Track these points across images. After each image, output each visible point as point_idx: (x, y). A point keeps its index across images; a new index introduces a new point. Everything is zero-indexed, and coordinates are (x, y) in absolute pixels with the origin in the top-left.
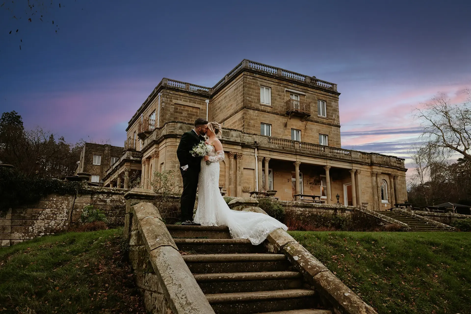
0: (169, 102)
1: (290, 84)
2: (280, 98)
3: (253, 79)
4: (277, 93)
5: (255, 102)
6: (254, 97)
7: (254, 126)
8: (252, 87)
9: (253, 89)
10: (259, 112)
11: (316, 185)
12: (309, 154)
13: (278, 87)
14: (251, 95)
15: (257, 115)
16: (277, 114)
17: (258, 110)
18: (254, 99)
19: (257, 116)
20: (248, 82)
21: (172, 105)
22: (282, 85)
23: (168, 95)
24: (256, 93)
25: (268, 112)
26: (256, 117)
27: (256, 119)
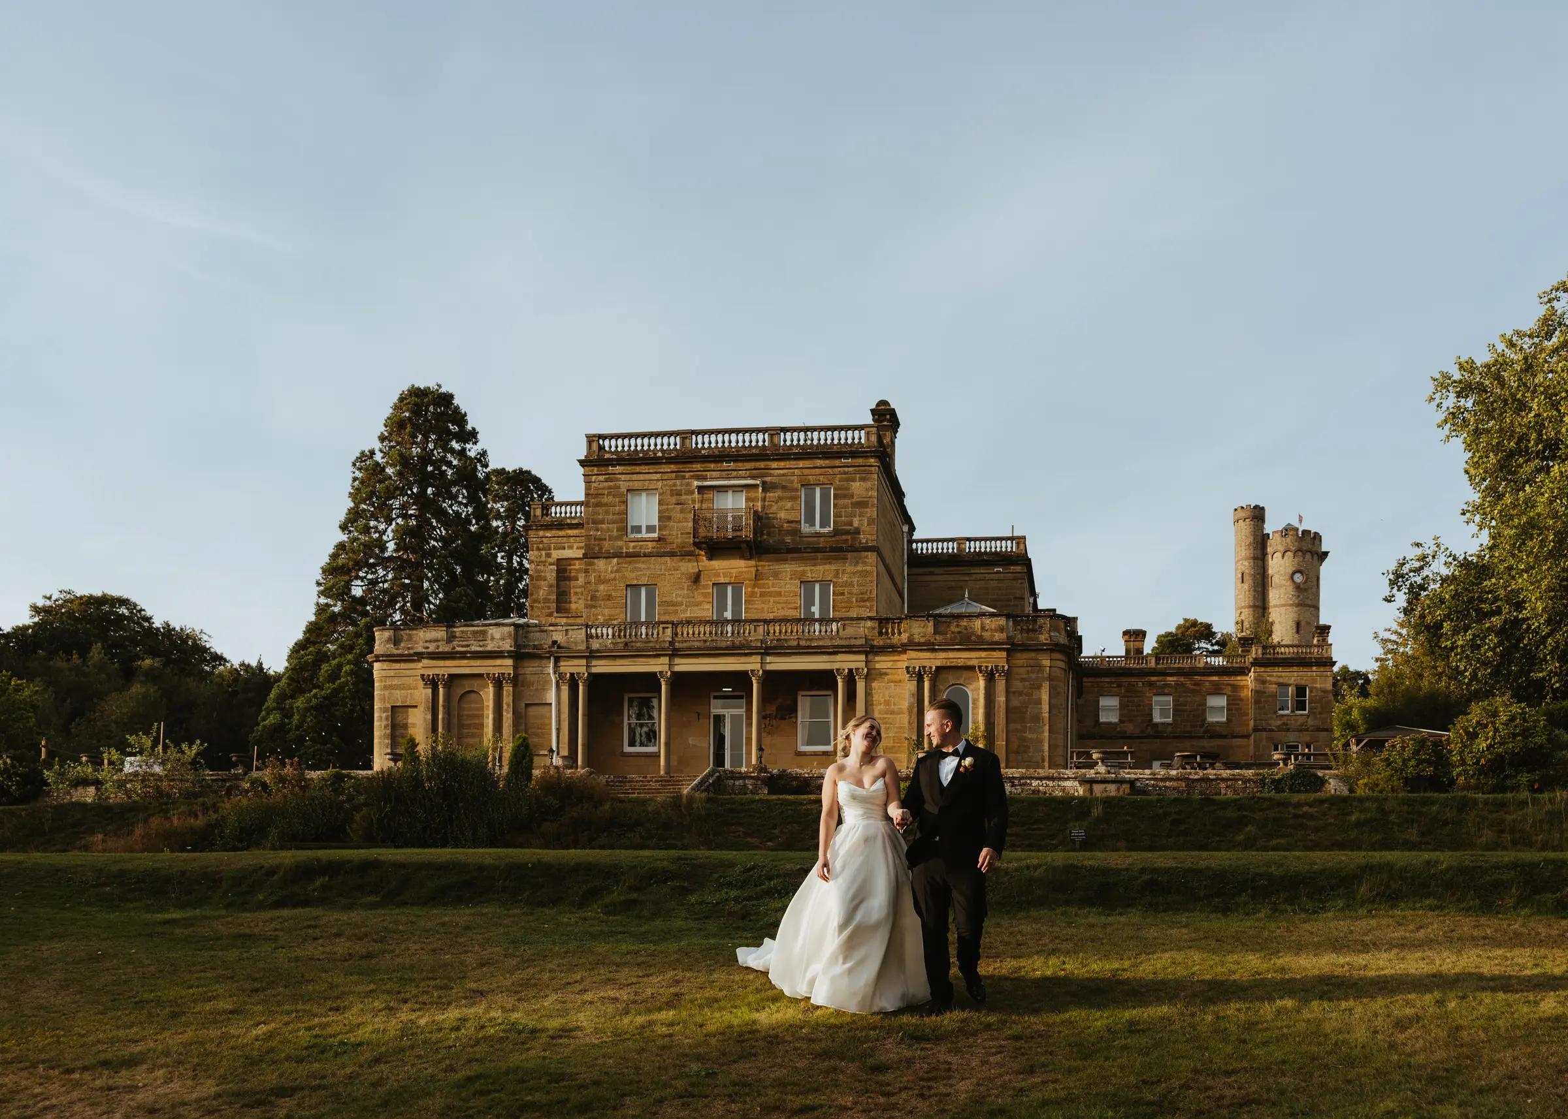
0: (543, 558)
1: (712, 466)
2: (682, 511)
3: (606, 480)
4: (674, 499)
5: (611, 538)
6: (611, 526)
7: (609, 597)
8: (605, 500)
9: (606, 505)
10: (621, 560)
11: (783, 718)
12: (699, 649)
13: (678, 482)
14: (602, 522)
15: (615, 568)
16: (672, 554)
17: (618, 555)
18: (609, 530)
19: (617, 571)
20: (596, 492)
21: (550, 564)
22: (687, 475)
23: (542, 542)
24: (614, 514)
25: (645, 555)
26: (613, 575)
27: (614, 579)
